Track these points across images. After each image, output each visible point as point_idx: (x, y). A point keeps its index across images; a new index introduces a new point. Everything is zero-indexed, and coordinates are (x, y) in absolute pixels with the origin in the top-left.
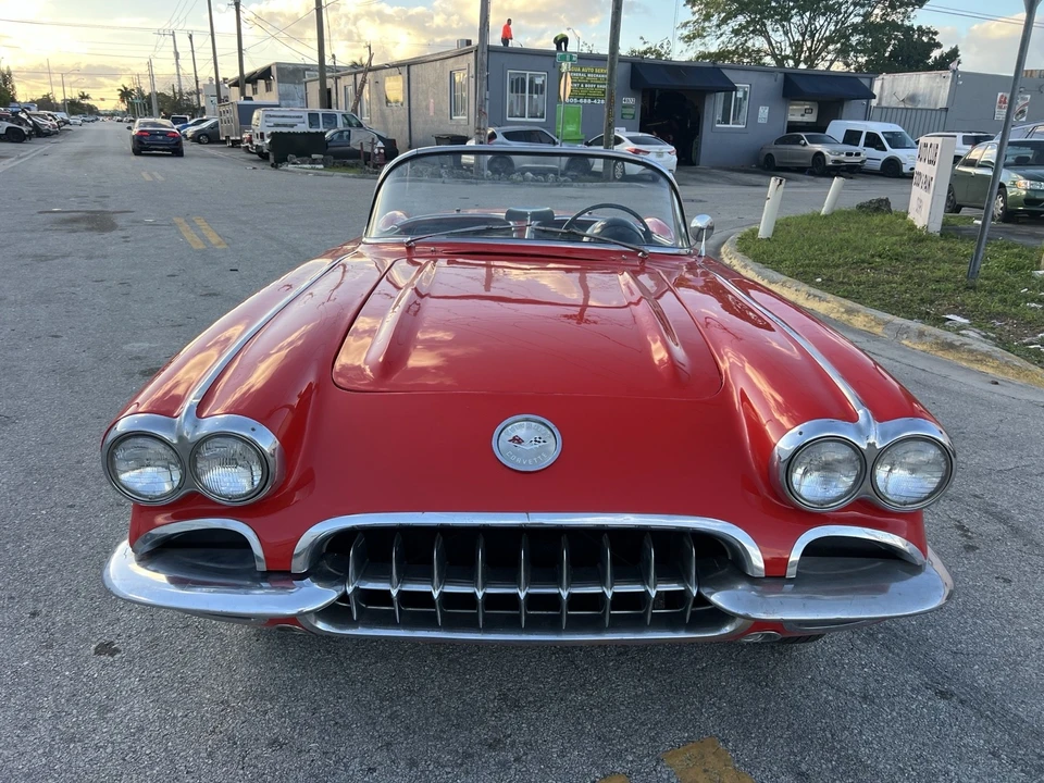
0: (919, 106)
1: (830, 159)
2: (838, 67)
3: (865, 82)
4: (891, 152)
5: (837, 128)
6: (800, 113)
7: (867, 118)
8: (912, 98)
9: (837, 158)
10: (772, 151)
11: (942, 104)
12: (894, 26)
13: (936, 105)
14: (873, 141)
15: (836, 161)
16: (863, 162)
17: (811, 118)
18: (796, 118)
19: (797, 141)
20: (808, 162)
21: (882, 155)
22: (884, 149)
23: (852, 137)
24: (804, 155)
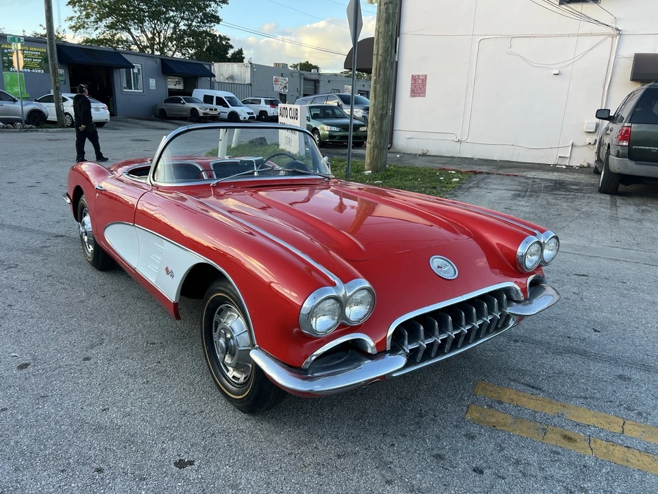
0: (236, 82)
1: (201, 112)
2: (178, 55)
3: (207, 67)
4: (232, 108)
5: (199, 93)
6: (174, 84)
7: (212, 87)
8: (232, 77)
9: (204, 111)
10: (163, 107)
11: (248, 81)
12: (208, 34)
13: (245, 82)
14: (220, 101)
15: (204, 114)
16: (219, 114)
17: (180, 87)
18: (172, 86)
19: (179, 101)
20: (188, 114)
21: (228, 110)
22: (228, 107)
23: (208, 99)
24: (185, 110)
